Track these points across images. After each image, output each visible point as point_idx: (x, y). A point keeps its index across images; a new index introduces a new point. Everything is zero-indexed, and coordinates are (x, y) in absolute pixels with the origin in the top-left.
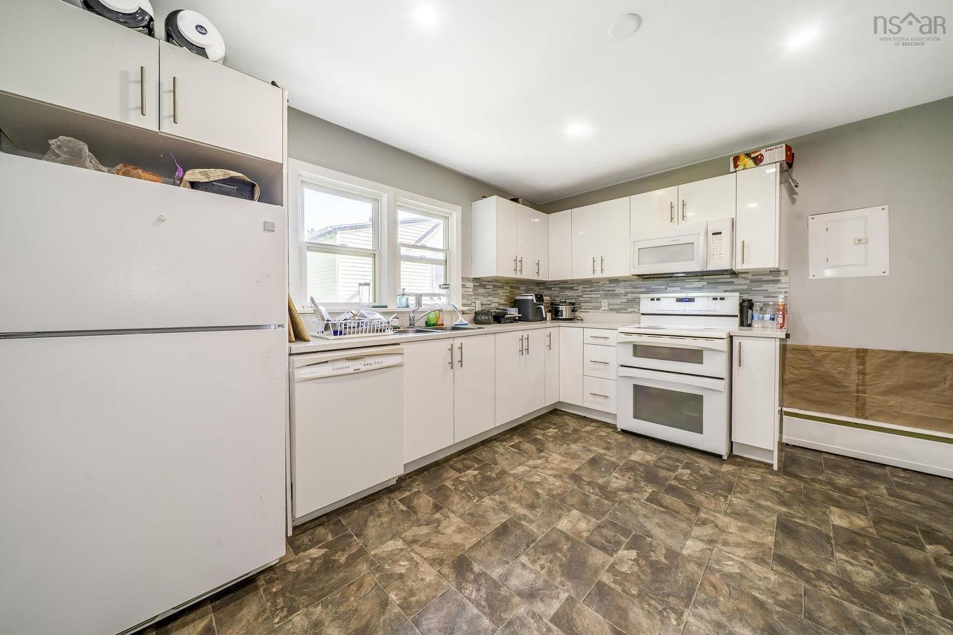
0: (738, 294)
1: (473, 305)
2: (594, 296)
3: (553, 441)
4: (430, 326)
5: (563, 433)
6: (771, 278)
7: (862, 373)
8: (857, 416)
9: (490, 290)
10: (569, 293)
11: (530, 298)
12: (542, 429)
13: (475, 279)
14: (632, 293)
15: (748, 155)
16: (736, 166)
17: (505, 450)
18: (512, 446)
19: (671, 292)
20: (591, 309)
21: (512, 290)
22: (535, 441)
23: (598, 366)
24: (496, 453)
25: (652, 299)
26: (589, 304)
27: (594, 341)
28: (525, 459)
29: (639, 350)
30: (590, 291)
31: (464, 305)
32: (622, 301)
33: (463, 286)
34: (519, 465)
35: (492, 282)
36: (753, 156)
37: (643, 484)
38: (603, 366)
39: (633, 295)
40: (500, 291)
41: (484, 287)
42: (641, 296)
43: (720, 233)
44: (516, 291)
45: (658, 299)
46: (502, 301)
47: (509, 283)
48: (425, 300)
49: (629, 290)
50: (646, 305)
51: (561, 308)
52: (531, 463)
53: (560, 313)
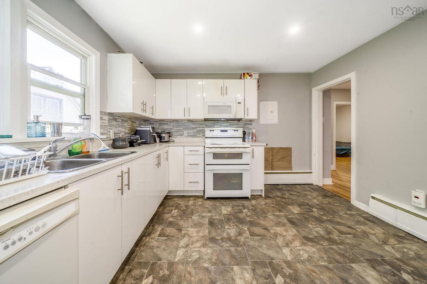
0: (242, 129)
1: (108, 133)
2: (180, 128)
3: (181, 219)
4: (74, 155)
5: (182, 211)
6: (250, 123)
7: (272, 156)
8: (272, 170)
9: (120, 123)
10: (166, 127)
11: (148, 129)
12: (168, 213)
13: (110, 114)
14: (199, 127)
15: (248, 74)
16: (244, 77)
17: (157, 241)
18: (159, 236)
19: (216, 128)
20: (178, 136)
21: (132, 123)
22: (171, 224)
23: (192, 166)
24: (152, 248)
25: (211, 131)
26: (177, 133)
27: (190, 153)
28: (175, 243)
29: (216, 156)
30: (178, 126)
31: (102, 134)
32: (194, 131)
33: (101, 118)
34: (177, 250)
35: (121, 117)
36: (249, 74)
37: (240, 226)
38: (195, 166)
39: (200, 128)
40: (126, 124)
41: (116, 120)
42: (205, 129)
43: (240, 103)
44: (135, 125)
45: (213, 131)
46: (127, 131)
47: (130, 119)
48: (65, 130)
49: (198, 126)
50: (208, 133)
51: (163, 135)
52: (182, 243)
53: (162, 138)
